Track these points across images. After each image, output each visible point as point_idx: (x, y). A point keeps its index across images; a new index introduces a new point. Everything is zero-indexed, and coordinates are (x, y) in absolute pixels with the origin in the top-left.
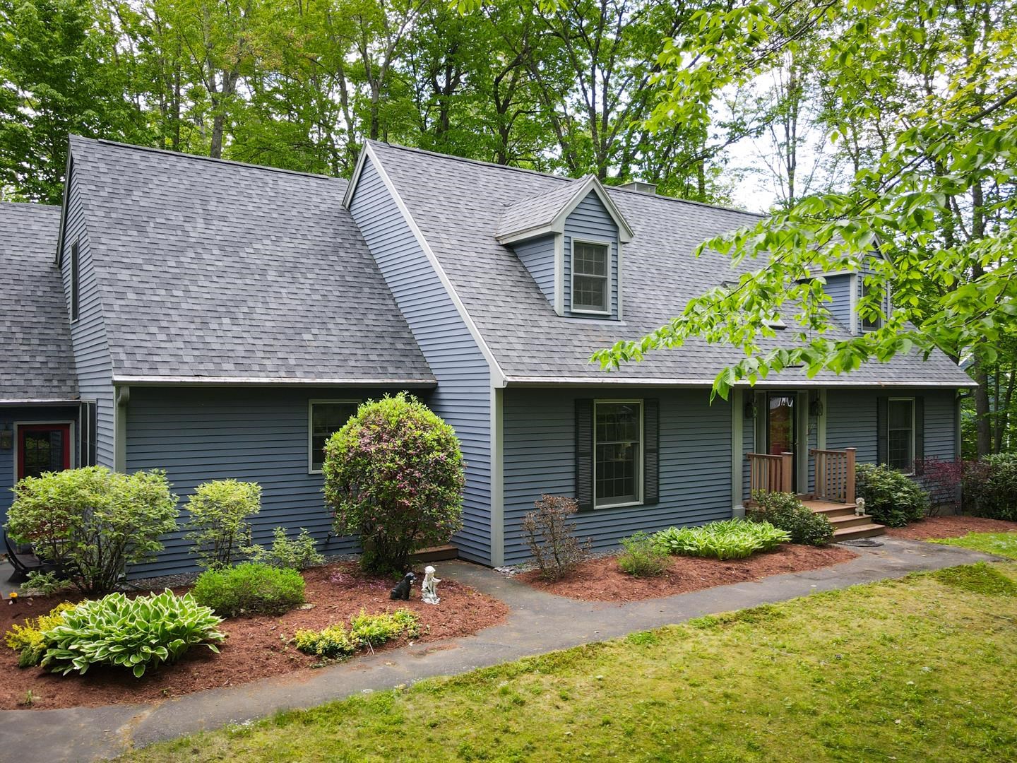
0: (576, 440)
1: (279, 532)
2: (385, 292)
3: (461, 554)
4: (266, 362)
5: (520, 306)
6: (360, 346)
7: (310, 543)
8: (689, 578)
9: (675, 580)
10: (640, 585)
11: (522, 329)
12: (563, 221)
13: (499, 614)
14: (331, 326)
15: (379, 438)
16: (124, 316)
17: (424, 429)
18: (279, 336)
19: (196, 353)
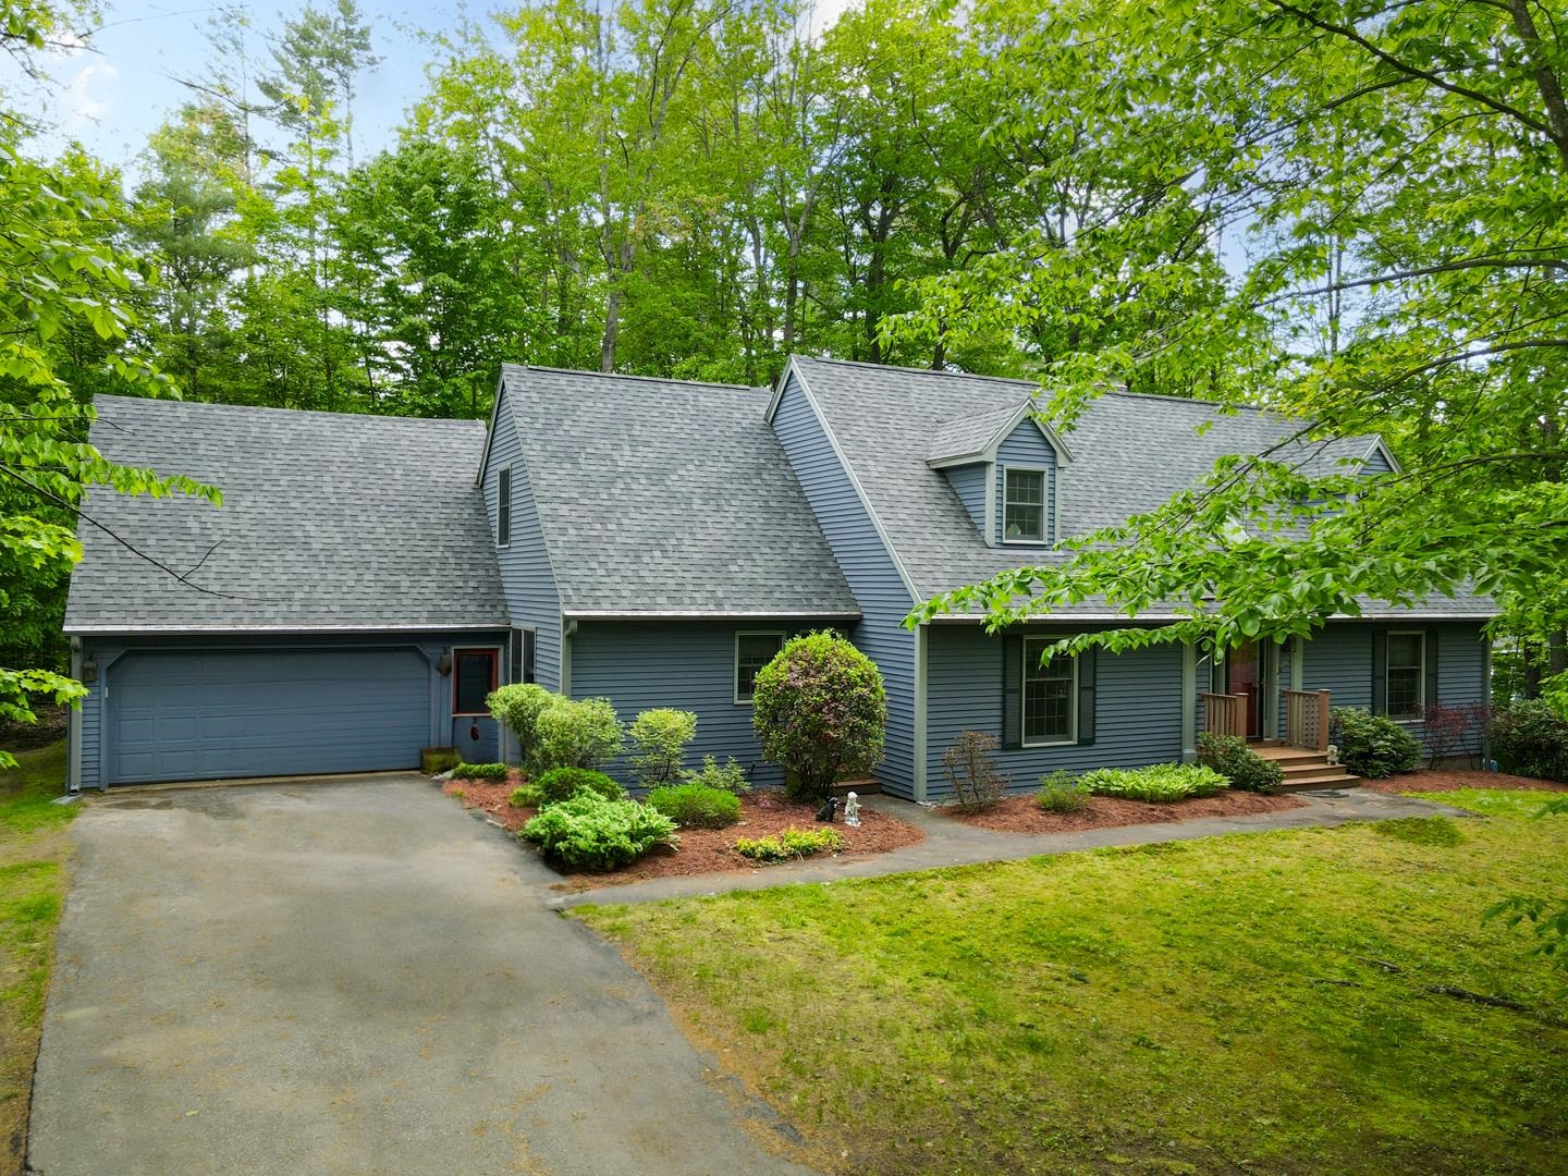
0: (1004, 676)
1: (709, 759)
2: (810, 517)
3: (884, 788)
4: (695, 595)
5: (948, 537)
6: (784, 577)
7: (738, 771)
8: (1108, 817)
9: (1092, 818)
10: (1055, 820)
11: (950, 563)
12: (994, 449)
13: (914, 837)
14: (756, 556)
15: (806, 673)
16: (567, 552)
17: (849, 666)
18: (706, 568)
19: (633, 587)
